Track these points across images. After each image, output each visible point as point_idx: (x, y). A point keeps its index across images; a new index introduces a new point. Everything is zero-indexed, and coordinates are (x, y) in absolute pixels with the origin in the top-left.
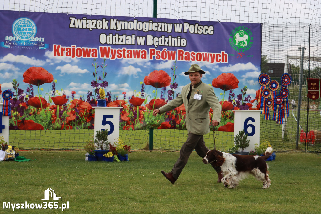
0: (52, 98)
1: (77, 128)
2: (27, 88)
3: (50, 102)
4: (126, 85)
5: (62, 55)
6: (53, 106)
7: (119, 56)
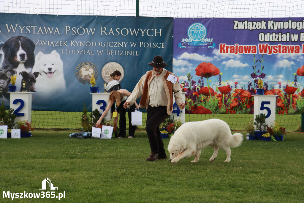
0: (219, 88)
1: (239, 112)
2: (199, 80)
3: (217, 91)
4: (281, 76)
5: (227, 52)
6: (219, 94)
7: (275, 51)
